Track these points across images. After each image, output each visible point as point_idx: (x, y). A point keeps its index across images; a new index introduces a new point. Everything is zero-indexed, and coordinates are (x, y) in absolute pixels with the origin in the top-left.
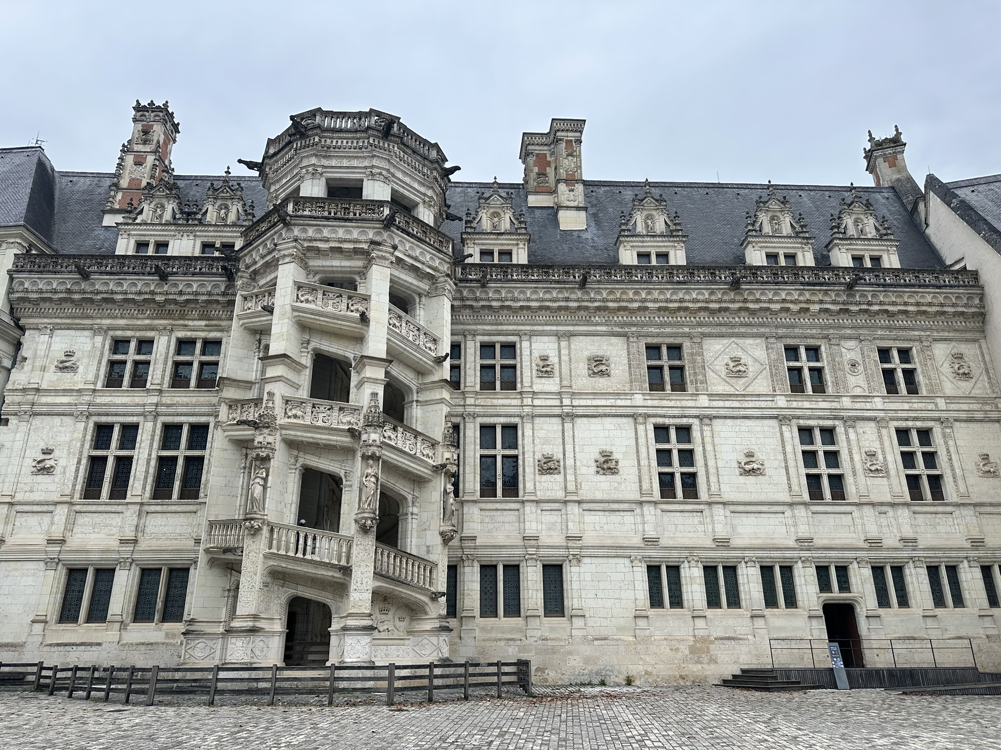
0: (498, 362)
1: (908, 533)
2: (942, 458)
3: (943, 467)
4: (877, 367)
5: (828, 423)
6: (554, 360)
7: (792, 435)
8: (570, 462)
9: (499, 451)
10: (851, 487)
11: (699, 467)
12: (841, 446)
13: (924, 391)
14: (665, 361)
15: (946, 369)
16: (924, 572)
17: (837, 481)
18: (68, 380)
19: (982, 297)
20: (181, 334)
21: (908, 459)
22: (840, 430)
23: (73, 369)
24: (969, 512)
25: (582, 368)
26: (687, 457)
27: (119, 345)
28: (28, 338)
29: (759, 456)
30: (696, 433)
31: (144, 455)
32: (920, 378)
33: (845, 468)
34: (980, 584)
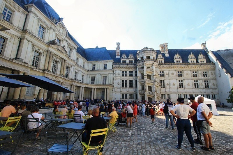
0: (162, 73)
1: (205, 91)
2: (209, 84)
3: (209, 85)
4: (203, 74)
5: (197, 80)
6: (168, 73)
7: (193, 81)
8: (170, 84)
9: (162, 83)
10: (199, 87)
11: (183, 85)
12: (198, 82)
13: (208, 76)
14: (180, 73)
15: (210, 74)
16: (206, 95)
17: (198, 86)
18: (119, 76)
19: (215, 66)
20: (129, 71)
21: (205, 84)
22: (198, 81)
23: (119, 74)
24: (211, 89)
25: (171, 74)
26: (182, 84)
27: (123, 72)
28: (114, 71)
29: (190, 83)
30: (183, 81)
31: (128, 83)
32: (207, 75)
33: (199, 85)
34: (212, 97)
